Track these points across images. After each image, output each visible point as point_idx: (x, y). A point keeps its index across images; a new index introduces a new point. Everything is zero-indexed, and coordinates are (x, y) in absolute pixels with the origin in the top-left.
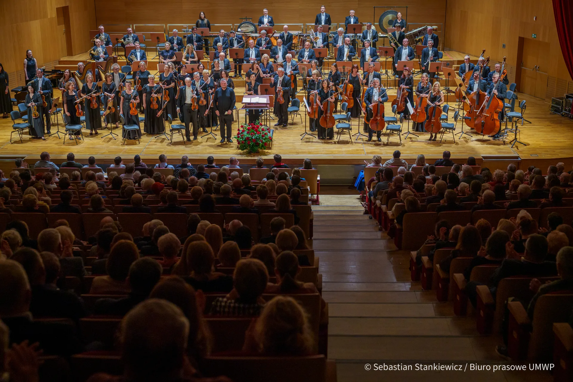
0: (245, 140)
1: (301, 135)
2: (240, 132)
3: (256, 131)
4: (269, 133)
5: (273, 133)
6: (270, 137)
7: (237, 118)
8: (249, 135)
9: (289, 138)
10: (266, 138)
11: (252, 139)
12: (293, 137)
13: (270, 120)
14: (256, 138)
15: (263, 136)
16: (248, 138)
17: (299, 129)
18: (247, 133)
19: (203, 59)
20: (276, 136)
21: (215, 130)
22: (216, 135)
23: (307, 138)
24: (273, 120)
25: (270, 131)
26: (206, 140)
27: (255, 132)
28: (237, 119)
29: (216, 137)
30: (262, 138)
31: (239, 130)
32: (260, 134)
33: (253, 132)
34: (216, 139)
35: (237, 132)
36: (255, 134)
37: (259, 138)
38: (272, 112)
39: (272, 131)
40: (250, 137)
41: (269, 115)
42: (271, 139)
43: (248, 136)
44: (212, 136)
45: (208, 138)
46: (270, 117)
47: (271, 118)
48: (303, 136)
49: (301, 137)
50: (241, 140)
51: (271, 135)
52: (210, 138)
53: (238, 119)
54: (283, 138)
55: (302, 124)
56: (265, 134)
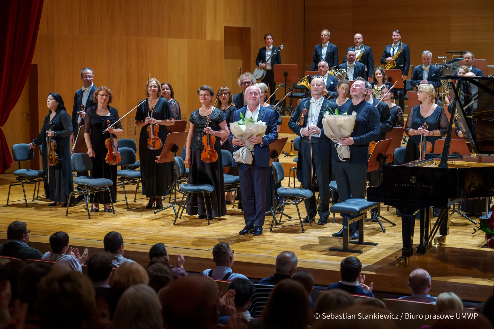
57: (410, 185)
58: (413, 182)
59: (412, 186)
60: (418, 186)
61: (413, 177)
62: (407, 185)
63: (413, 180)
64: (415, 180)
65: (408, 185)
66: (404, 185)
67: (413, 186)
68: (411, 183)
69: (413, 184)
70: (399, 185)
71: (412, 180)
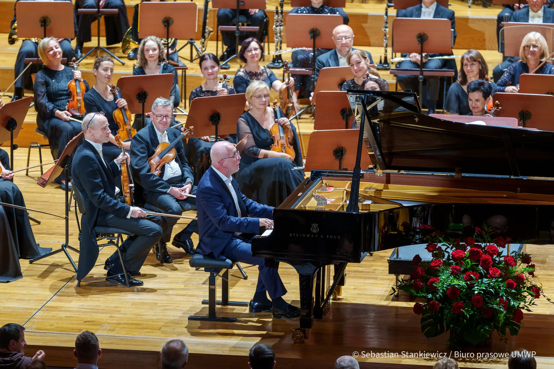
0: (444, 299)
11: (470, 294)
14: (486, 291)
18: (452, 273)
33: (474, 270)
36: (481, 277)
37: (497, 292)
57: (311, 236)
58: (315, 232)
59: (312, 236)
60: (322, 237)
61: (315, 225)
62: (306, 236)
63: (315, 228)
64: (317, 228)
65: (308, 236)
66: (302, 235)
67: (315, 236)
68: (311, 233)
69: (314, 234)
70: (295, 235)
71: (313, 228)
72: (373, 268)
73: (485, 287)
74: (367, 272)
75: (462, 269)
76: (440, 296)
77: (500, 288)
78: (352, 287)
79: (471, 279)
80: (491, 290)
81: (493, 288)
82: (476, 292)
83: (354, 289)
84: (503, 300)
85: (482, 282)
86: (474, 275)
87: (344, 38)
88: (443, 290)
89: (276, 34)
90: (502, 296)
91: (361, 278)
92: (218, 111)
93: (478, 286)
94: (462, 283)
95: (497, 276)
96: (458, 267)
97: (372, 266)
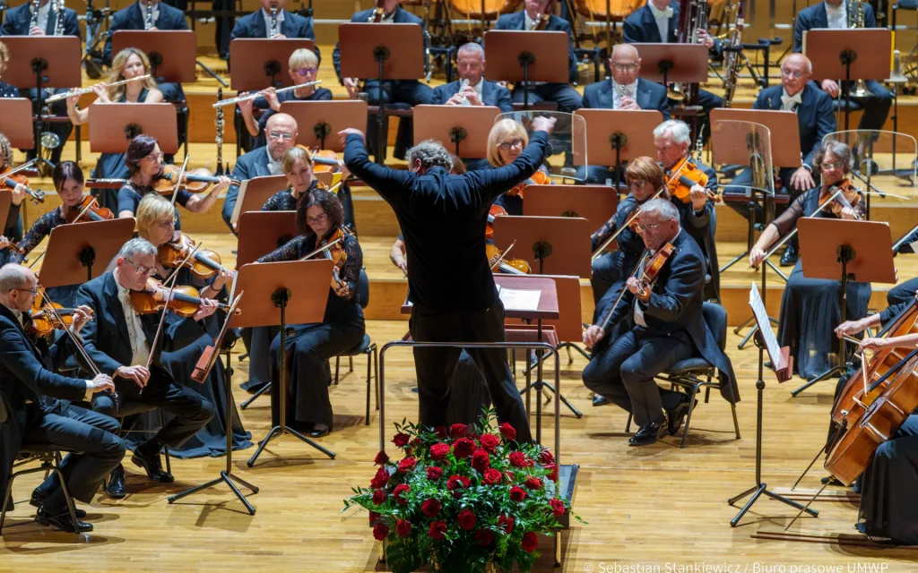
0: (417, 517)
1: (731, 503)
2: (392, 471)
3: (481, 465)
4: (553, 477)
5: (572, 483)
6: (557, 504)
7: (373, 402)
8: (440, 487)
9: (662, 513)
10: (532, 508)
11: (454, 508)
12: (686, 508)
13: (557, 415)
14: (479, 504)
15: (516, 496)
16: (433, 504)
17: (724, 466)
18: (429, 478)
19: (193, 80)
20: (589, 504)
21: (250, 465)
22: (256, 491)
23: (766, 519)
24: (579, 416)
25: (555, 469)
26: (198, 514)
27: (474, 472)
28: (373, 408)
29: (252, 501)
30: (515, 508)
31: (382, 458)
32: (503, 481)
33: (463, 472)
34: (252, 513)
35: (373, 470)
36: (474, 483)
37: (496, 505)
38: (570, 375)
39: (568, 471)
40: (445, 499)
41: (556, 390)
42: (560, 514)
43: (433, 491)
44: (230, 497)
45: (208, 508)
46: (559, 398)
47: (564, 409)
48: (742, 503)
49: (733, 512)
50: (395, 512)
51: (563, 494)
52: (220, 505)
53: (381, 407)
54: (631, 512)
55: (740, 444)
56: (532, 485)
72: (346, 478)
73: (478, 498)
74: (339, 484)
75: (446, 472)
76: (411, 512)
77: (501, 500)
78: (322, 508)
79: (458, 486)
80: (488, 503)
81: (491, 499)
82: (463, 505)
83: (324, 509)
84: (505, 518)
85: (475, 492)
86: (462, 480)
87: (281, 136)
88: (417, 504)
89: (220, 130)
90: (503, 512)
91: (330, 493)
92: (92, 245)
93: (467, 496)
94: (444, 493)
95: (495, 481)
96: (439, 469)
97: (344, 474)
